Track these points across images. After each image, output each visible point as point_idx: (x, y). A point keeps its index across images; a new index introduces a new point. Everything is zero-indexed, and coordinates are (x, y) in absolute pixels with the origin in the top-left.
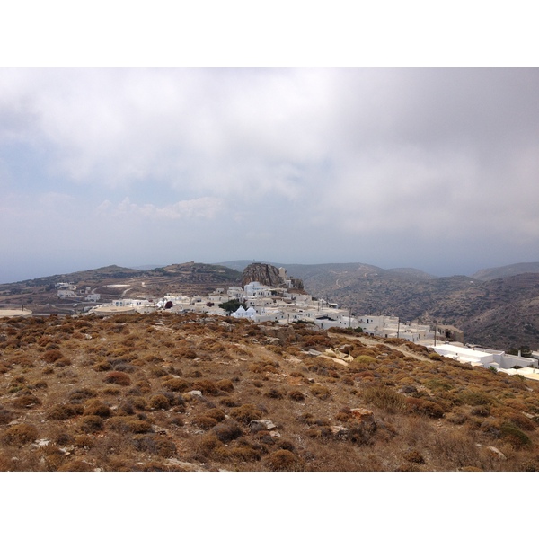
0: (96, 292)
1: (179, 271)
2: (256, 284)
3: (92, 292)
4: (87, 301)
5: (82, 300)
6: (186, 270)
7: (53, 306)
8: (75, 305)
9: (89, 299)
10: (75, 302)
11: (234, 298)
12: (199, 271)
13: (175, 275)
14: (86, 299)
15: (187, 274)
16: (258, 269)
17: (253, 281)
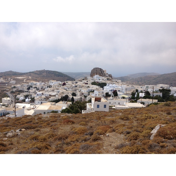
0: (13, 80)
3: (11, 80)
4: (11, 83)
6: (43, 73)
8: (7, 85)
10: (7, 84)
13: (40, 74)
14: (10, 82)
15: (45, 74)
16: (98, 70)
17: (96, 75)
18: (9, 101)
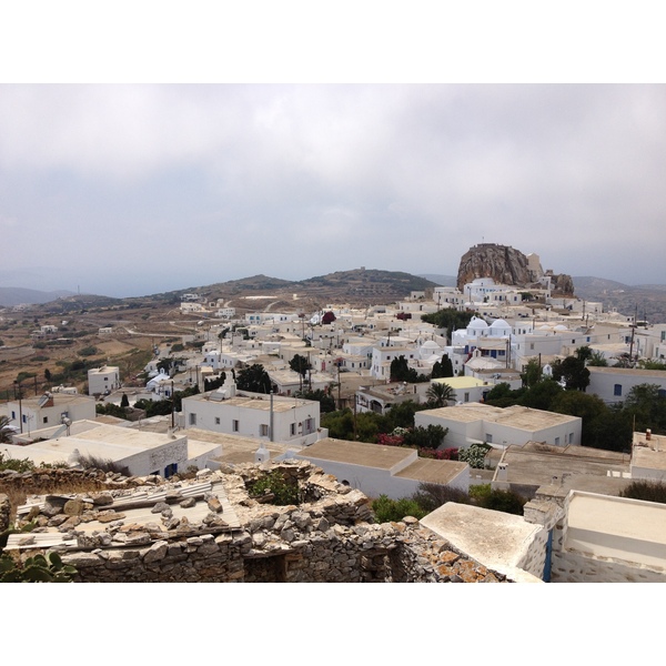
0: (230, 305)
1: (345, 280)
2: (487, 282)
3: (226, 305)
4: (218, 317)
5: (211, 315)
6: (353, 279)
7: (172, 323)
8: (200, 322)
9: (220, 314)
10: (200, 319)
11: (446, 305)
12: (372, 280)
13: (339, 284)
14: (216, 314)
15: (355, 284)
16: (490, 254)
17: (481, 276)
18: (106, 379)
